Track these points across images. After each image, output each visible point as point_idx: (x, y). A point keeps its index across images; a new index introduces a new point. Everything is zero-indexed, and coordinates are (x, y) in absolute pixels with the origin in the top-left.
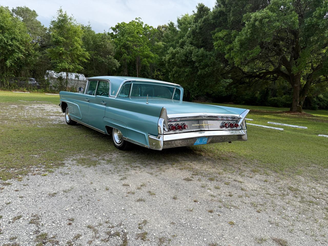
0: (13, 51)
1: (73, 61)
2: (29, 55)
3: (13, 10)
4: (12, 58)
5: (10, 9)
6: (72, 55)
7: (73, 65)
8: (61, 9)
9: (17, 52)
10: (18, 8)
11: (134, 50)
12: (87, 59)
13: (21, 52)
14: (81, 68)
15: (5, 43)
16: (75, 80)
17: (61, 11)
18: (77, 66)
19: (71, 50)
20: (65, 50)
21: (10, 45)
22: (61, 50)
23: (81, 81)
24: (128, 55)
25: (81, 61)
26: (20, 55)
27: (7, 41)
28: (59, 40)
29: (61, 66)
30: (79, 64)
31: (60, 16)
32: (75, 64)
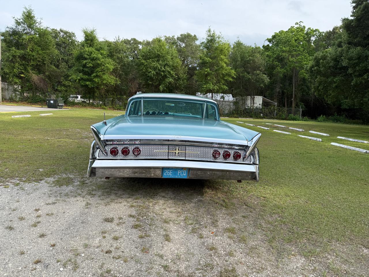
0: (165, 77)
1: (218, 82)
2: (179, 78)
3: (178, 38)
4: (164, 83)
5: (176, 37)
6: (217, 75)
7: (217, 86)
8: (210, 29)
9: (169, 77)
10: (182, 35)
11: (290, 61)
12: (233, 78)
13: (172, 76)
14: (226, 87)
15: (159, 70)
16: (220, 101)
17: (209, 31)
18: (222, 86)
19: (216, 70)
20: (210, 70)
21: (163, 71)
22: (207, 71)
23: (225, 102)
24: (281, 68)
25: (226, 81)
26: (171, 80)
27: (161, 68)
28: (205, 61)
29: (205, 87)
30: (224, 84)
31: (208, 36)
32: (220, 85)
